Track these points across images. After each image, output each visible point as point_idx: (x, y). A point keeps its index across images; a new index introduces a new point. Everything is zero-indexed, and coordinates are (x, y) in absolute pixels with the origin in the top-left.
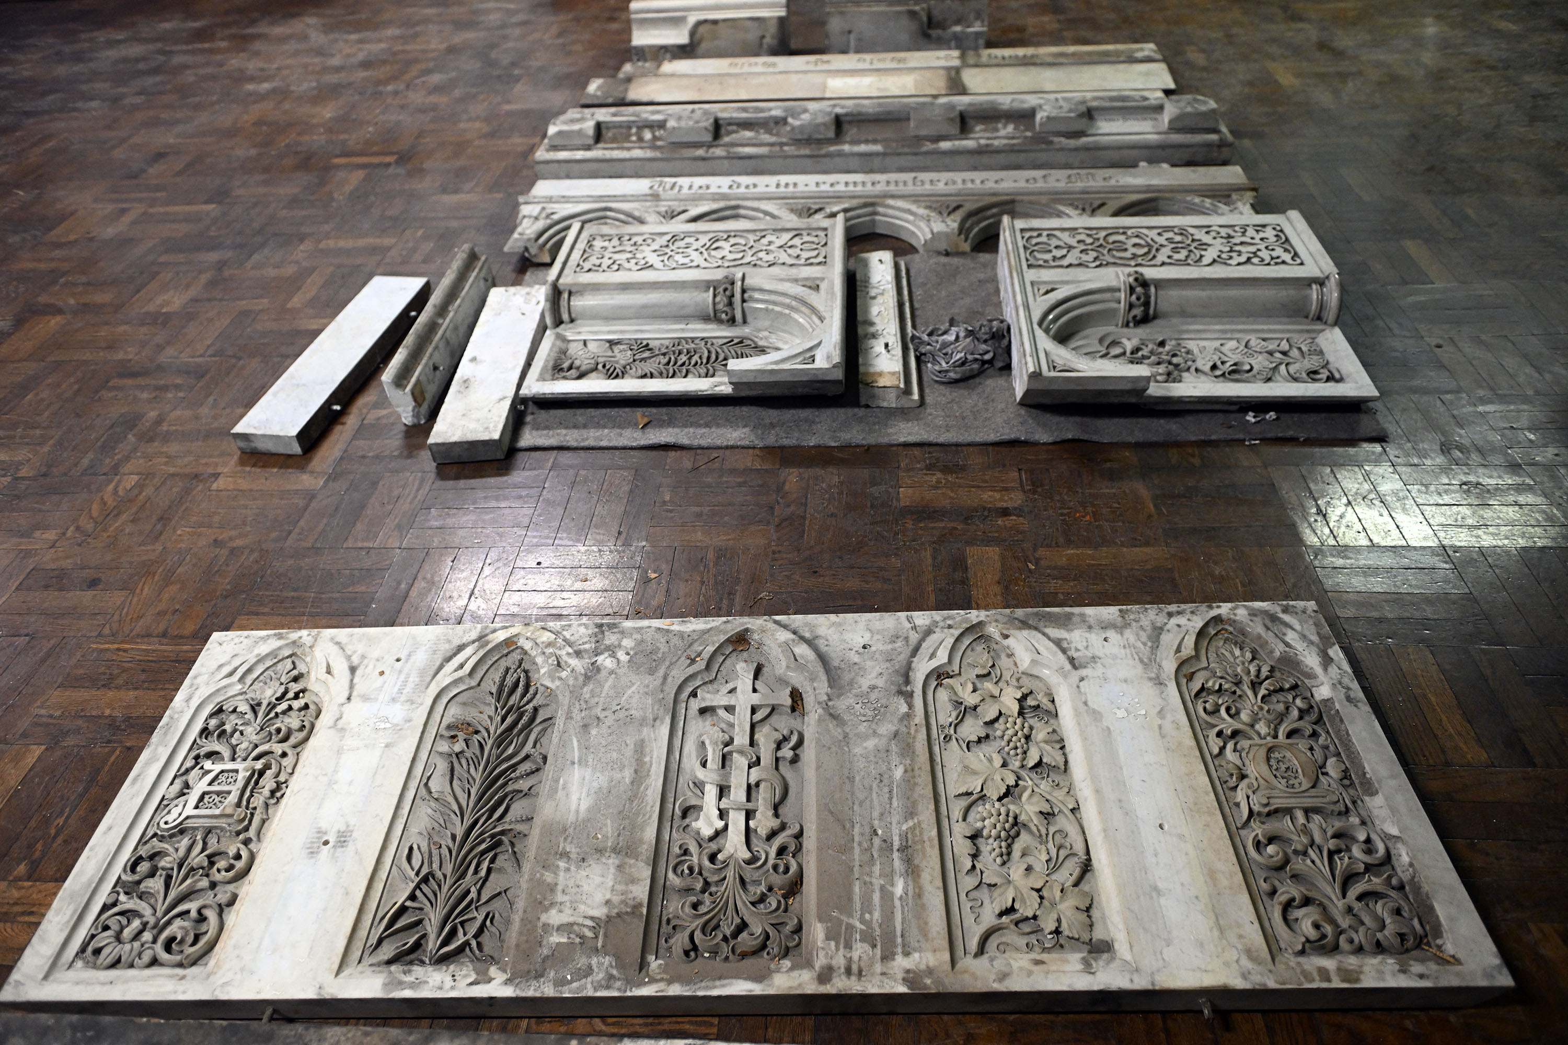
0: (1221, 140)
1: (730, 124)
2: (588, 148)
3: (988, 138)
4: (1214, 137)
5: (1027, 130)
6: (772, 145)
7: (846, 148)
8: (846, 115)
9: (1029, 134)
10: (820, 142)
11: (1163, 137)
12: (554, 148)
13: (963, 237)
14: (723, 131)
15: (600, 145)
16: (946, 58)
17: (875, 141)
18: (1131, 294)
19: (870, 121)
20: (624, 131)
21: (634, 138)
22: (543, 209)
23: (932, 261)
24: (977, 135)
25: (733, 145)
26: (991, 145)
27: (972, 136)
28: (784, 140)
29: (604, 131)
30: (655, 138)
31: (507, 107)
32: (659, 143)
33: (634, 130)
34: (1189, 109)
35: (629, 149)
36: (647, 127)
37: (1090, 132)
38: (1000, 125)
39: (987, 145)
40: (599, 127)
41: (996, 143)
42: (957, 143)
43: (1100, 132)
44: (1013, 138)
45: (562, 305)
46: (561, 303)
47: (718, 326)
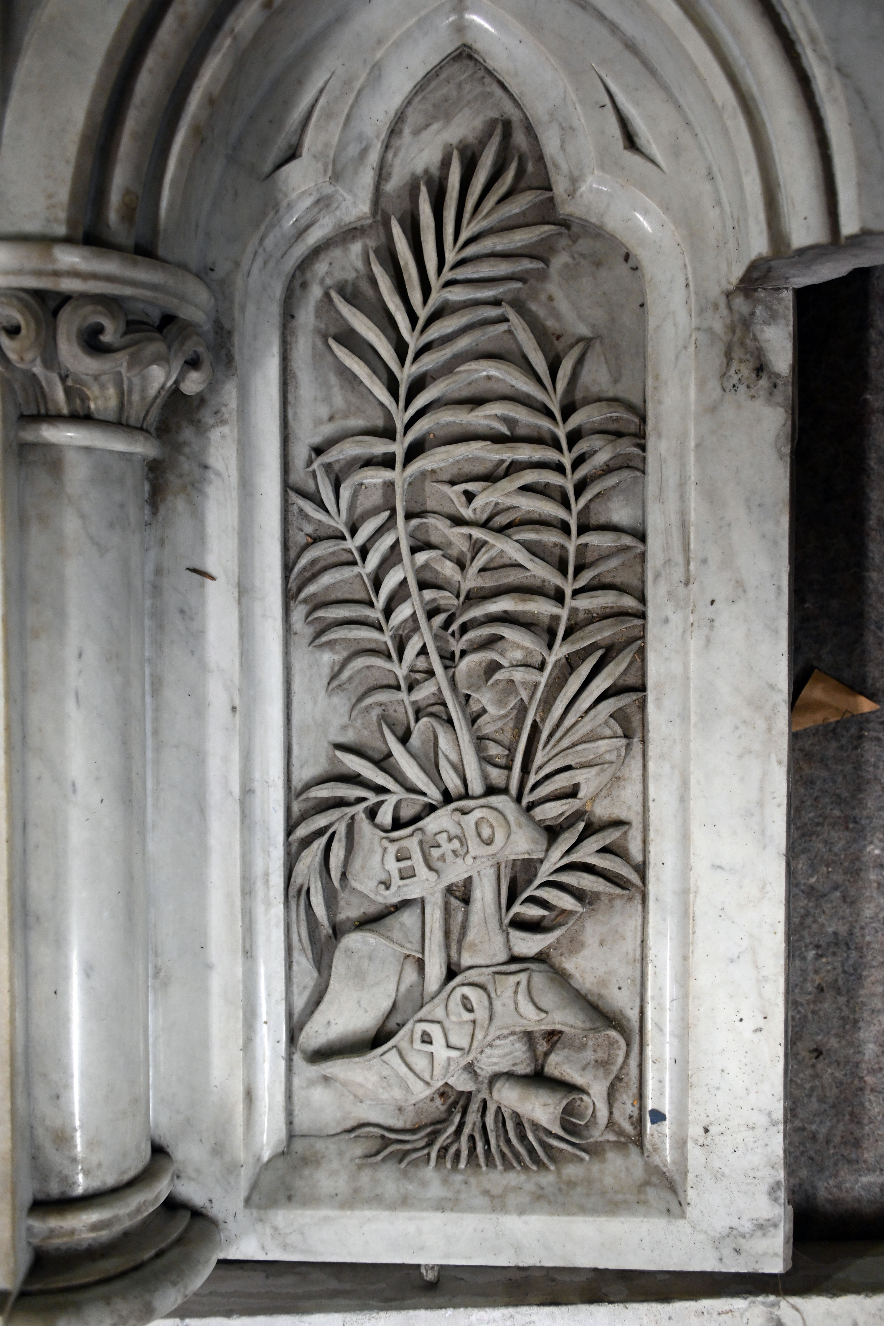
45: (95, 1227)
46: (88, 1237)
47: (223, 422)
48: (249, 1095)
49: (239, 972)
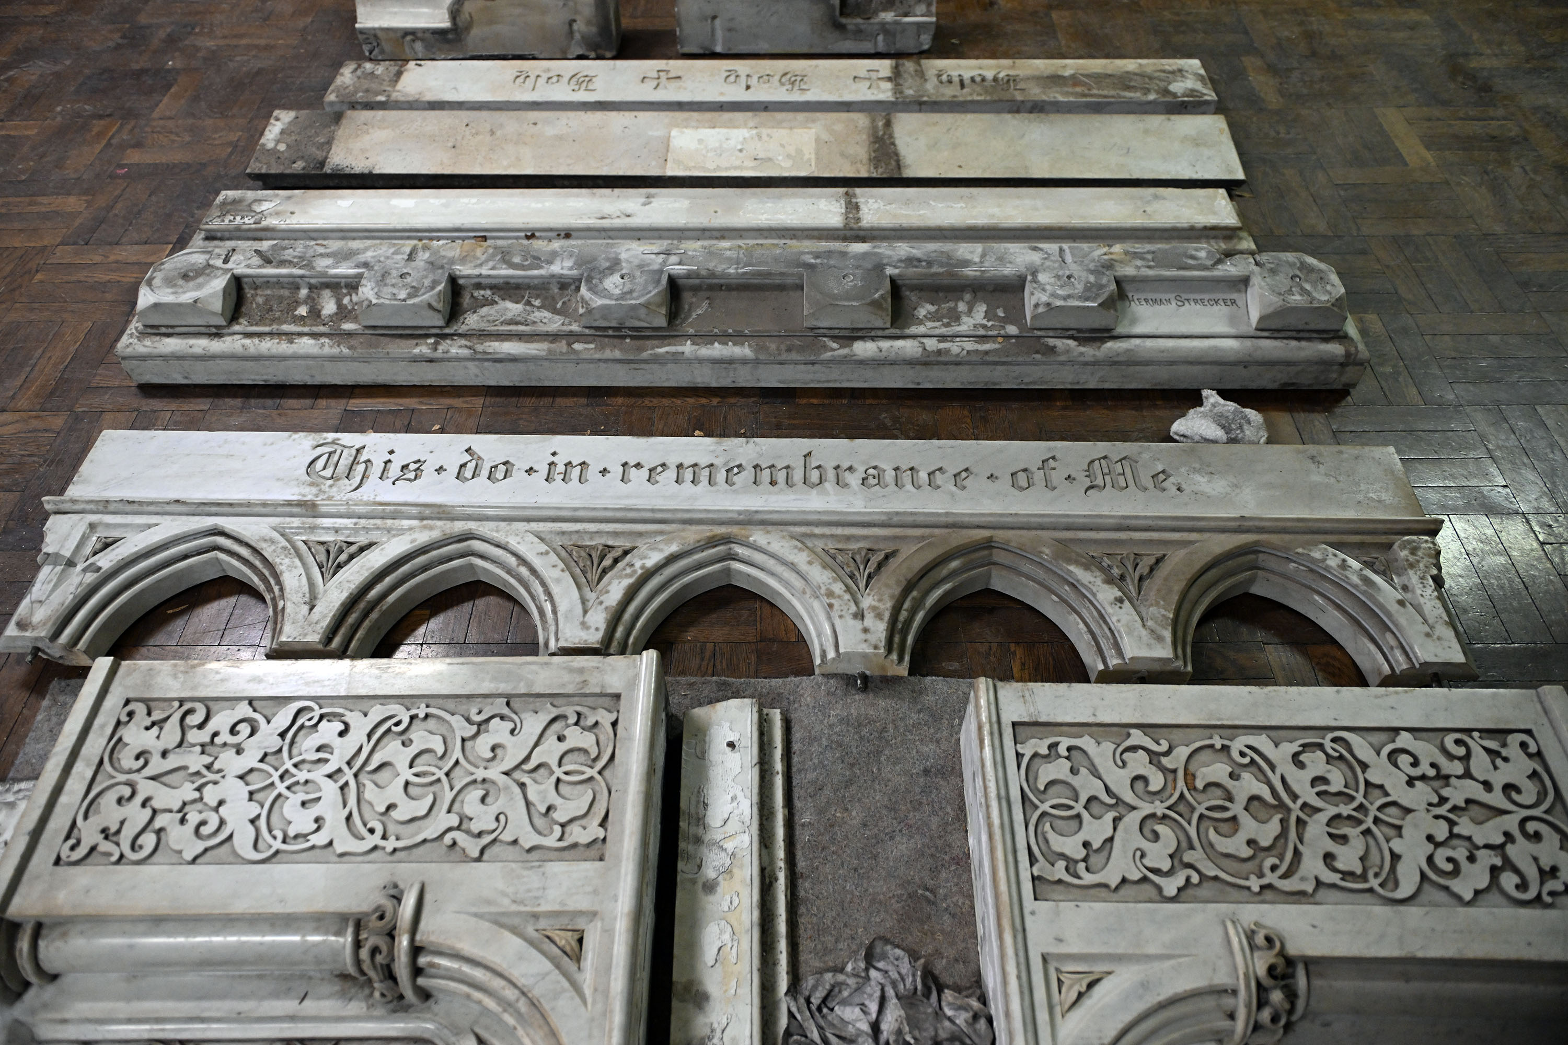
0: (1348, 355)
1: (478, 286)
2: (216, 333)
3: (942, 338)
4: (1335, 349)
5: (1007, 320)
6: (554, 337)
7: (688, 348)
8: (689, 275)
9: (1012, 330)
10: (641, 335)
11: (1248, 343)
12: (153, 330)
13: (894, 656)
14: (466, 300)
15: (236, 328)
16: (871, 80)
17: (738, 337)
18: (1260, 1006)
19: (730, 288)
20: (286, 293)
21: (303, 311)
22: (92, 526)
23: (836, 711)
24: (921, 330)
25: (484, 335)
26: (947, 351)
27: (913, 330)
28: (575, 327)
29: (249, 292)
30: (343, 313)
31: (134, 157)
32: (348, 326)
33: (304, 292)
34: (1297, 298)
35: (290, 337)
36: (327, 286)
37: (1120, 330)
38: (962, 307)
39: (939, 352)
40: (237, 285)
41: (954, 347)
42: (885, 344)
43: (1138, 329)
44: (983, 338)
45: (21, 950)
46: (18, 945)
47: (368, 1008)
48: (64, 1021)
49: (121, 1016)
